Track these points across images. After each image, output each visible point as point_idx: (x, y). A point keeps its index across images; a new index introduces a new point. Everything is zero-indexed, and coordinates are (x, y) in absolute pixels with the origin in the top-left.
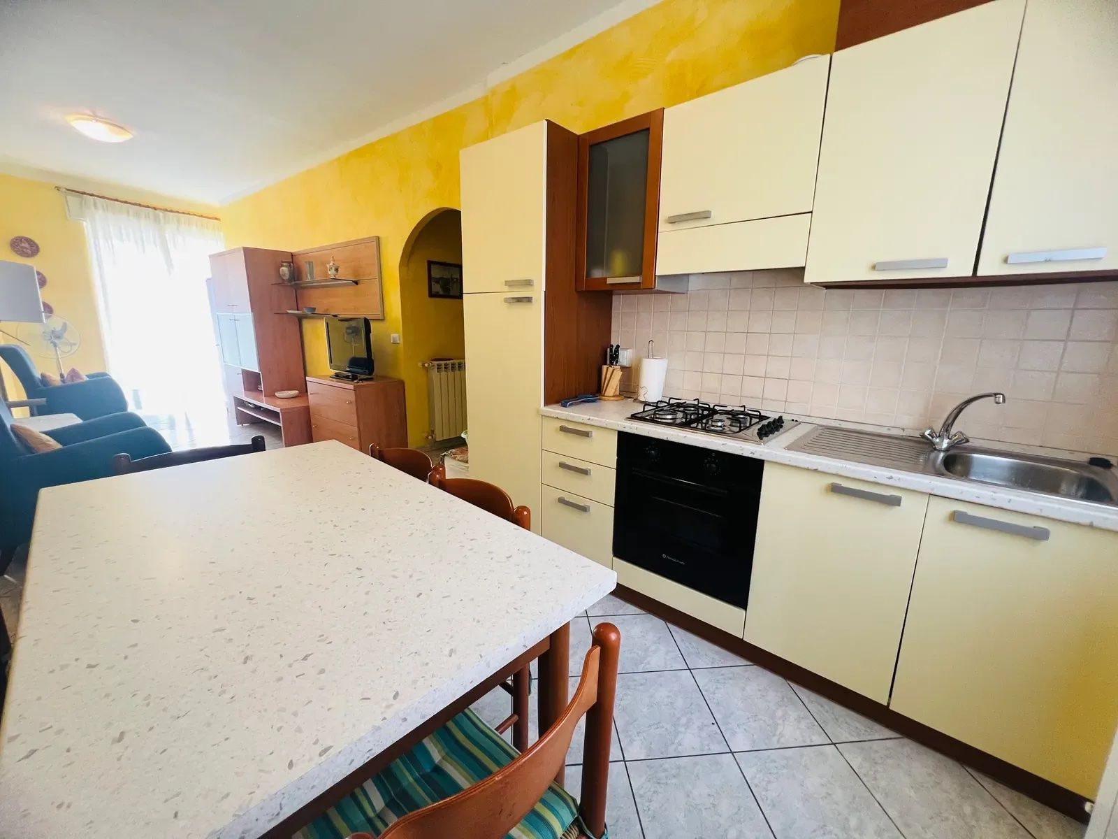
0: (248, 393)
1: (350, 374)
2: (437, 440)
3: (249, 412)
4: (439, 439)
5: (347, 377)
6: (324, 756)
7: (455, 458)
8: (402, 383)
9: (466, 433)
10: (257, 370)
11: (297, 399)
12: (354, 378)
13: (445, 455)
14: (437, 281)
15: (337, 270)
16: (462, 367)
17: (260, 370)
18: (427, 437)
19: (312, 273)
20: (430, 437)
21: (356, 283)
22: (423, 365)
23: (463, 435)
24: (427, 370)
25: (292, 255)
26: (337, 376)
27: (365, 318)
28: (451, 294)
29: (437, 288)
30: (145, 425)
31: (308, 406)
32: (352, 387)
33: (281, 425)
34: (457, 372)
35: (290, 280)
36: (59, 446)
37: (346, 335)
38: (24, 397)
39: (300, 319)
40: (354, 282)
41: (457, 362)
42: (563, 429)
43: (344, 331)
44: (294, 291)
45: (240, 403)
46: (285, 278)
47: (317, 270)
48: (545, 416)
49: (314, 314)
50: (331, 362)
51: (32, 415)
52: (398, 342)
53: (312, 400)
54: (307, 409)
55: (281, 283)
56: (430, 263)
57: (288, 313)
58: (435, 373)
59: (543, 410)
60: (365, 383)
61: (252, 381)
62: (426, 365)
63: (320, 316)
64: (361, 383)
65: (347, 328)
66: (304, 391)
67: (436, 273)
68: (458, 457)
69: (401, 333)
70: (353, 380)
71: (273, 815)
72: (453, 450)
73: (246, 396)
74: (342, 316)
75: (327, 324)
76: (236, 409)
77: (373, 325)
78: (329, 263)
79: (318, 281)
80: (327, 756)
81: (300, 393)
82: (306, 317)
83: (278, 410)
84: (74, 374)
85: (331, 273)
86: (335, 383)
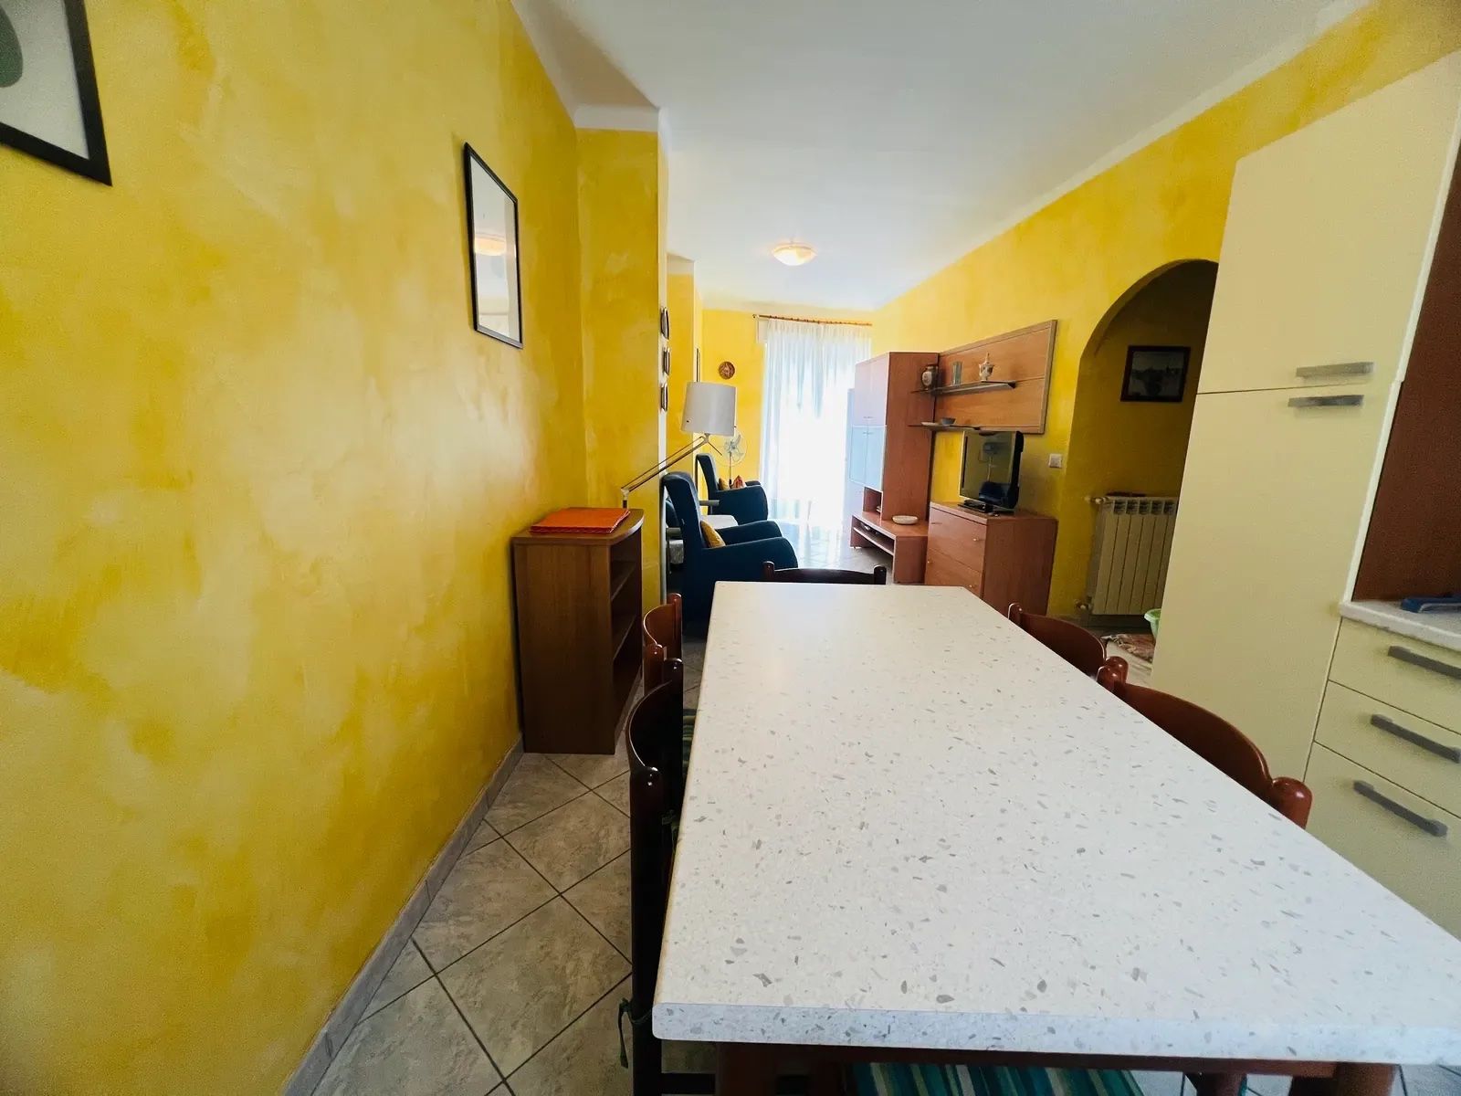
0: (866, 513)
1: (983, 503)
2: (1094, 612)
3: (865, 536)
4: (1096, 611)
5: (980, 507)
6: (944, 1004)
7: (1126, 649)
8: (1055, 523)
9: (1157, 614)
10: (879, 489)
11: (916, 528)
12: (988, 510)
13: (1109, 640)
14: (1139, 375)
15: (990, 370)
16: (1170, 508)
17: (883, 490)
18: (1079, 605)
19: (958, 376)
20: (1083, 607)
21: (1013, 385)
22: (1092, 501)
23: (1148, 617)
24: (1096, 508)
25: (939, 356)
26: (967, 504)
27: (1018, 432)
28: (1161, 394)
29: (1137, 386)
30: (781, 535)
31: (927, 538)
32: (984, 520)
33: (893, 554)
34: (1162, 516)
35: (931, 387)
36: (724, 545)
37: (982, 454)
38: (706, 499)
39: (934, 432)
40: (1010, 384)
41: (1164, 500)
42: (1396, 653)
43: (982, 448)
44: (934, 399)
45: (857, 523)
46: (927, 384)
47: (966, 372)
48: (1346, 618)
49: (952, 427)
50: (962, 485)
51: (709, 514)
52: (1060, 466)
53: (932, 530)
54: (925, 539)
55: (922, 389)
56: (1132, 350)
57: (922, 426)
58: (1109, 515)
59: (1348, 609)
60: (1003, 517)
61: (873, 500)
62: (1098, 501)
63: (958, 429)
64: (997, 517)
65: (986, 444)
66: (925, 518)
67: (1140, 364)
68: (1133, 648)
69: (1066, 454)
70: (986, 512)
71: (880, 1032)
72: (1125, 636)
73: (864, 516)
74: (983, 429)
75: (966, 439)
76: (852, 529)
77: (1027, 440)
78: (981, 363)
79: (966, 386)
80: (946, 1008)
81: (919, 519)
82: (943, 430)
83: (893, 536)
84: (739, 480)
85: (983, 375)
86: (963, 513)
